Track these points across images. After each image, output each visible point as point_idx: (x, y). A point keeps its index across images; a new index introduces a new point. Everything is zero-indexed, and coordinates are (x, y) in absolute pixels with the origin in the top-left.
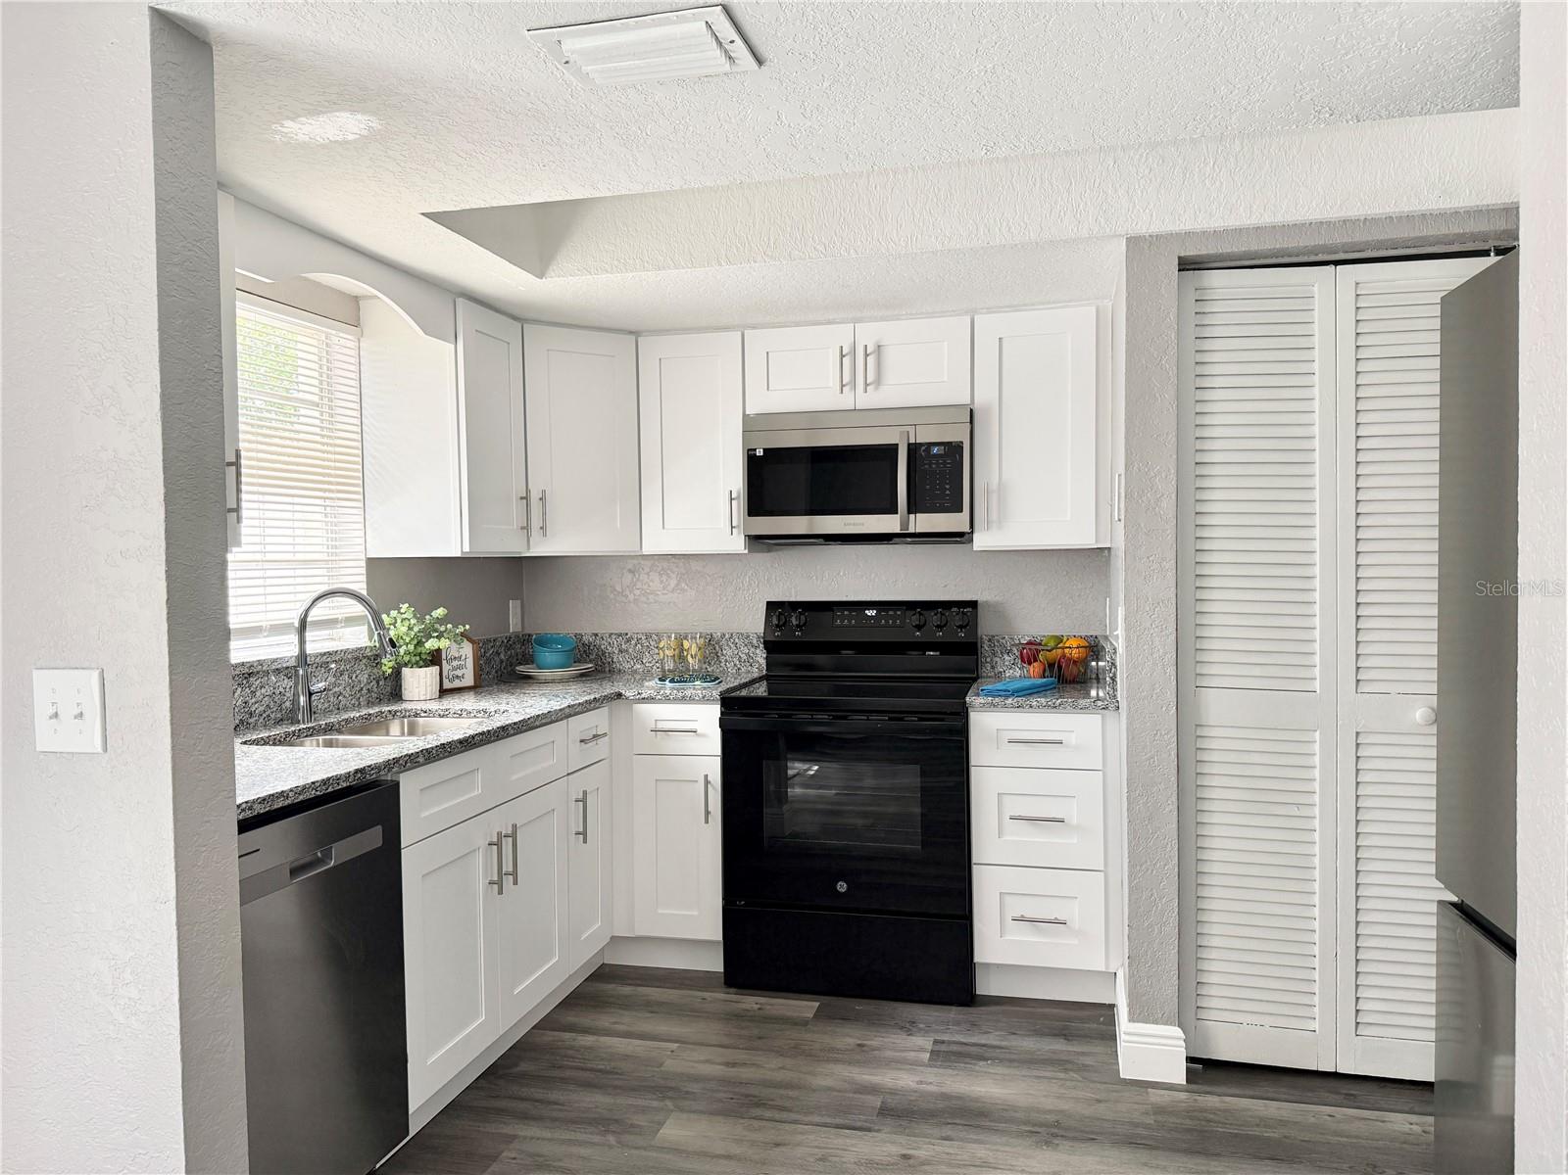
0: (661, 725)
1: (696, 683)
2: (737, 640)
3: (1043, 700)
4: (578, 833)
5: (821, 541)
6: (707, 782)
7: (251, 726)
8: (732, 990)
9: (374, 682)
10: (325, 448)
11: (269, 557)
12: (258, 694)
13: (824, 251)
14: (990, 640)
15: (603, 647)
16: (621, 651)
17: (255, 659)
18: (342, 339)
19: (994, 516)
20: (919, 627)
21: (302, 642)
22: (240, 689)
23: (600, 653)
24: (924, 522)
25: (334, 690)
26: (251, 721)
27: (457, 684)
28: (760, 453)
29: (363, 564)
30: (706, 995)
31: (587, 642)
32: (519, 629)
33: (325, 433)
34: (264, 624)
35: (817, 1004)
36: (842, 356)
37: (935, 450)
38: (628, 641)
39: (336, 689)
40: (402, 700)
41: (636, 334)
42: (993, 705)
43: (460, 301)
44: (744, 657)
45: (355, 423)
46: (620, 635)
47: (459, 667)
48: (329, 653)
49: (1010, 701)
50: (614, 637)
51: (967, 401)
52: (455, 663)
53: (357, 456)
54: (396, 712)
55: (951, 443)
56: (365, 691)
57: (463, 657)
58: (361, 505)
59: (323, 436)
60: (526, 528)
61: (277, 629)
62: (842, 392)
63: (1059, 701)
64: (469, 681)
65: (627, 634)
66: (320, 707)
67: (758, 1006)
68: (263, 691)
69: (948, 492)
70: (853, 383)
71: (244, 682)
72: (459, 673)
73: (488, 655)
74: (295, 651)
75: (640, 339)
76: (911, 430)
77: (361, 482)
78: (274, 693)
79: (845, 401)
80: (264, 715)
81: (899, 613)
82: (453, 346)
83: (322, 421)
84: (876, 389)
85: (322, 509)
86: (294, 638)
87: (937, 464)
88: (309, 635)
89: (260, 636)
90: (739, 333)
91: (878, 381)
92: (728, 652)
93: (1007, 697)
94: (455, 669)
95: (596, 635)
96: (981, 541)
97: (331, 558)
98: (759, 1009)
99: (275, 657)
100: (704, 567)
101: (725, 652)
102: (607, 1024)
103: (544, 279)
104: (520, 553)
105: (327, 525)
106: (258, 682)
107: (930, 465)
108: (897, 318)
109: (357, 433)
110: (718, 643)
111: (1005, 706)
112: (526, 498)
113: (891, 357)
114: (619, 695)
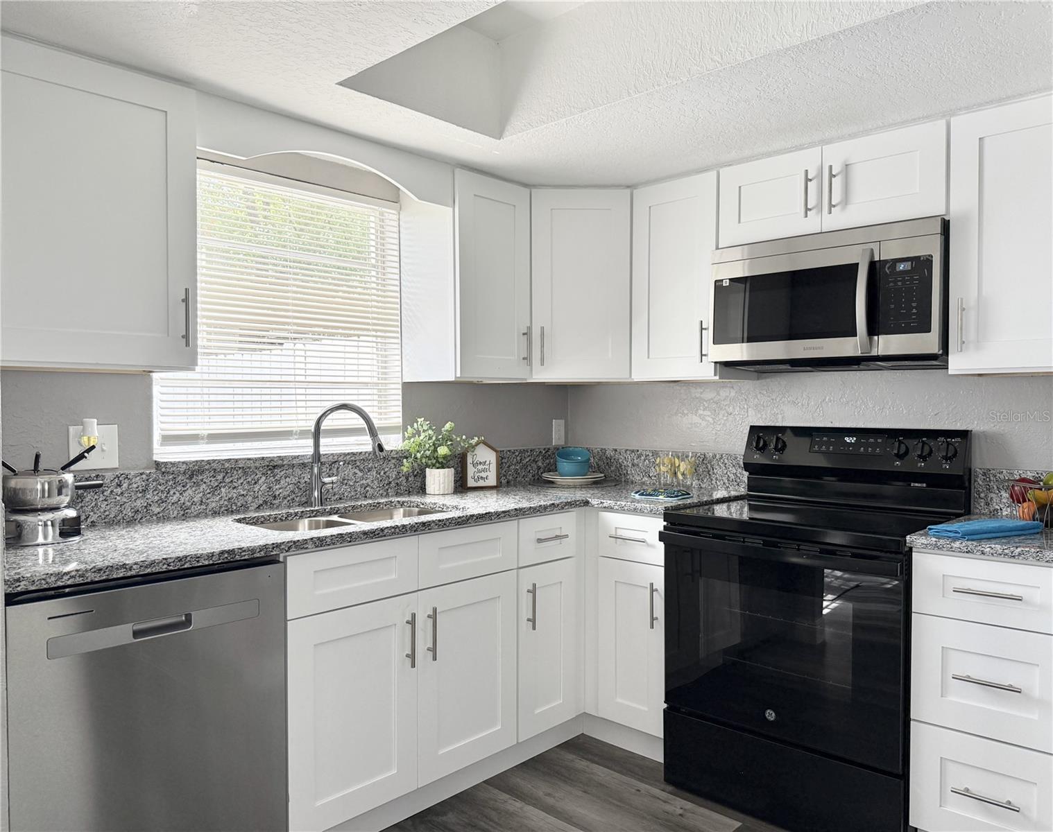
0: (621, 533)
1: (661, 497)
2: (726, 461)
3: (998, 547)
4: (528, 620)
5: (787, 367)
6: (652, 590)
7: (275, 506)
8: (670, 788)
9: (403, 478)
10: (380, 299)
11: (309, 379)
12: (282, 482)
13: (720, 60)
14: (984, 474)
15: (620, 461)
16: (633, 465)
17: (275, 455)
18: (390, 213)
19: (971, 335)
20: (900, 456)
21: (317, 445)
22: (264, 478)
23: (618, 466)
24: (889, 344)
25: (362, 482)
26: (274, 502)
27: (481, 483)
28: (726, 283)
29: (400, 386)
30: (643, 786)
31: (609, 456)
32: (562, 442)
33: (380, 287)
34: (294, 429)
35: (738, 824)
36: (807, 180)
37: (901, 267)
38: (639, 457)
39: (364, 482)
40: (426, 494)
41: (631, 187)
42: (936, 546)
43: (458, 171)
44: (732, 477)
45: (395, 278)
46: (633, 451)
47: (484, 470)
48: (353, 454)
49: (957, 544)
50: (628, 452)
51: (941, 211)
52: (480, 467)
53: (397, 303)
54: (403, 502)
55: (919, 257)
56: (393, 484)
57: (488, 463)
58: (399, 341)
59: (378, 290)
60: (528, 359)
61: (302, 434)
62: (806, 216)
63: (1019, 549)
64: (492, 481)
65: (638, 451)
66: (346, 494)
67: (681, 811)
68: (288, 479)
69: (914, 311)
70: (819, 206)
71: (269, 472)
72: (484, 475)
73: (524, 462)
74: (310, 451)
75: (635, 191)
76: (875, 247)
77: (399, 324)
78: (299, 482)
79: (812, 224)
80: (289, 498)
81: (879, 441)
82: (451, 209)
83: (378, 278)
84: (844, 208)
85: (374, 345)
86: (311, 442)
87: (904, 281)
88: (322, 441)
89: (291, 438)
90: (715, 173)
91: (846, 201)
92: (718, 471)
93: (955, 539)
94: (479, 471)
95: (616, 450)
96: (958, 363)
97: (379, 382)
98: (681, 815)
99: (297, 454)
100: (701, 393)
101: (715, 471)
102: (541, 794)
103: (502, 140)
104: (526, 379)
105: (378, 357)
106: (283, 473)
107: (895, 282)
108: (867, 132)
109: (397, 286)
110: (710, 462)
111: (951, 549)
112: (528, 334)
113: (858, 175)
114: (587, 503)
